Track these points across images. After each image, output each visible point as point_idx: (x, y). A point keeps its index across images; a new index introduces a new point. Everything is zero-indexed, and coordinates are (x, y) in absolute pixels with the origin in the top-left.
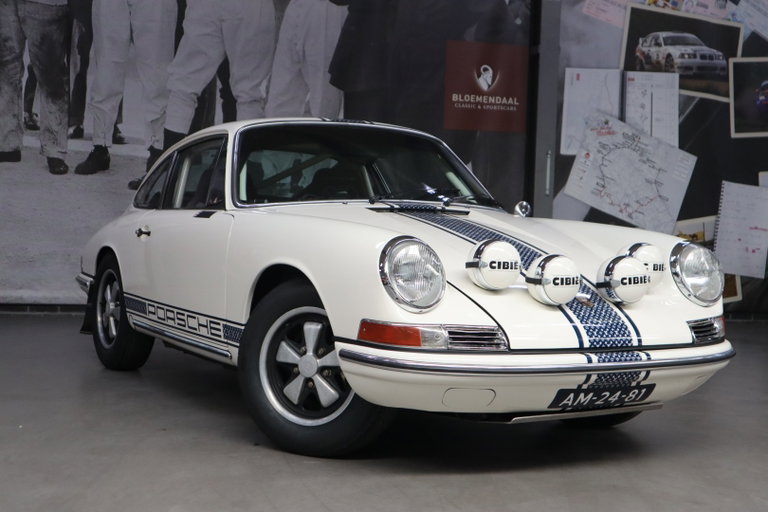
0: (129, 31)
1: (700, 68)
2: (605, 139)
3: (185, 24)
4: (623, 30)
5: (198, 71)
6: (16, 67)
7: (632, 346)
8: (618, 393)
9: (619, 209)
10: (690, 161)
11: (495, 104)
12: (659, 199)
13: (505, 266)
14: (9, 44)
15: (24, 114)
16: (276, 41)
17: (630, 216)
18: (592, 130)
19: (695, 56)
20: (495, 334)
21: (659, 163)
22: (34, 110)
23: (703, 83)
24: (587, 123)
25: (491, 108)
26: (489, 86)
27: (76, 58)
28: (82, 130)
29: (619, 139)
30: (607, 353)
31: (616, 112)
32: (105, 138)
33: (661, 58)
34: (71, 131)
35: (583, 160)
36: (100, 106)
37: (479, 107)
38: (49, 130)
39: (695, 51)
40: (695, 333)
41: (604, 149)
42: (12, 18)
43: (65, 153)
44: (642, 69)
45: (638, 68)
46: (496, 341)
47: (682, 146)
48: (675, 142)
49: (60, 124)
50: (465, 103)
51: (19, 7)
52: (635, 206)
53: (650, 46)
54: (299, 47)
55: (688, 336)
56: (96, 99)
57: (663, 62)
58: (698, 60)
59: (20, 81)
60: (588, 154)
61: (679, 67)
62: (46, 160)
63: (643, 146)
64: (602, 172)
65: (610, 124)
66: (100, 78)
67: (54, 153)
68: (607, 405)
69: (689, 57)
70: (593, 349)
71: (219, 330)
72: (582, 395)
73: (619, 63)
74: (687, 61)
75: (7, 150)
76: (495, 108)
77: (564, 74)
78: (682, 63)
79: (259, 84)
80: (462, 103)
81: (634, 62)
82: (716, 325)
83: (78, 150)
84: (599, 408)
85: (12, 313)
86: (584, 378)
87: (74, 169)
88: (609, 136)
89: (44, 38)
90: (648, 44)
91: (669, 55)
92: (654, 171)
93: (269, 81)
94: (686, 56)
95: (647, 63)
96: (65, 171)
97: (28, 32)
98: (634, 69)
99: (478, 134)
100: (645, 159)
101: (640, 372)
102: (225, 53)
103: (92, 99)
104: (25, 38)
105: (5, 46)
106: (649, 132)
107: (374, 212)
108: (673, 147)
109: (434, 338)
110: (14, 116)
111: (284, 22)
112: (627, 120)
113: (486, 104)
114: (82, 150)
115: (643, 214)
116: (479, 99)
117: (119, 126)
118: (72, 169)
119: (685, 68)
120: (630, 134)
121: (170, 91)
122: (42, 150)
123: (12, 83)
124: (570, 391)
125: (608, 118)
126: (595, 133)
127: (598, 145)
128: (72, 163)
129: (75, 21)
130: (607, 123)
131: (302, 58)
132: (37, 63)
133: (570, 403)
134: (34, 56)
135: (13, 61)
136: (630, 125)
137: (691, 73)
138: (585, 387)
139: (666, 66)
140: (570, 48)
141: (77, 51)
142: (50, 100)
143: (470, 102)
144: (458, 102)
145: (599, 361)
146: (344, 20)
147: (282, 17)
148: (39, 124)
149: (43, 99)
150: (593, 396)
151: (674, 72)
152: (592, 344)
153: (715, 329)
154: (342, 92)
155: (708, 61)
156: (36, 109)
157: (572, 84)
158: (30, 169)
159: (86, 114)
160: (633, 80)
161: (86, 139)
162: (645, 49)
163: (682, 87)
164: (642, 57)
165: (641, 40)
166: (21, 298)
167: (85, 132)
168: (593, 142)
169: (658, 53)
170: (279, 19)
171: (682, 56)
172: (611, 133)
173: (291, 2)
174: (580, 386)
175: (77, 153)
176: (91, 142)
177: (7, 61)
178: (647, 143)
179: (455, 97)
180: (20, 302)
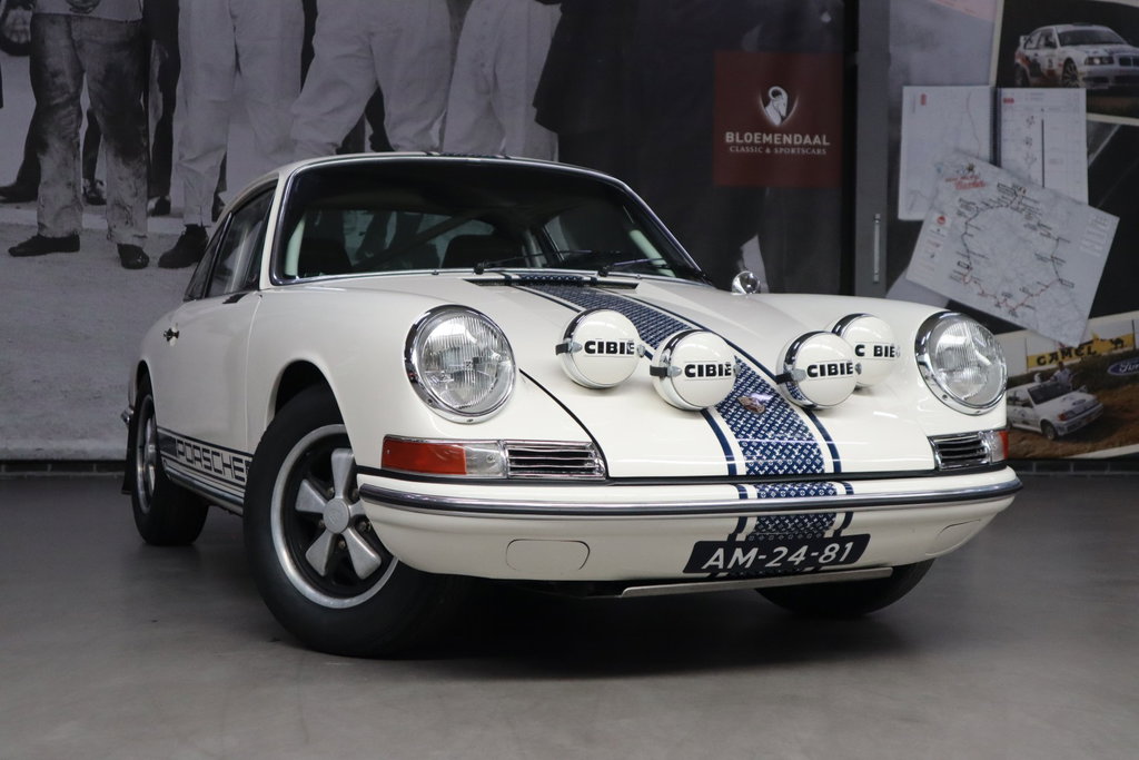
0: (233, 57)
1: (1120, 78)
2: (967, 195)
3: (316, 42)
4: (993, 25)
5: (337, 110)
6: (70, 114)
7: (823, 473)
8: (804, 549)
9: (993, 301)
10: (1110, 223)
11: (793, 146)
12: (1058, 285)
13: (611, 348)
14: (59, 80)
15: (83, 182)
16: (453, 62)
17: (1013, 312)
18: (948, 180)
19: (1110, 60)
20: (586, 455)
21: (1056, 230)
22: (98, 176)
23: (1126, 102)
24: (939, 170)
25: (787, 151)
26: (783, 119)
27: (157, 97)
28: (168, 204)
29: (992, 193)
30: (776, 484)
31: (986, 151)
32: (201, 214)
33: (1055, 67)
34: (152, 204)
35: (934, 228)
36: (193, 166)
37: (768, 151)
38: (119, 204)
39: (1112, 53)
40: (943, 454)
41: (967, 208)
42: (64, 42)
43: (145, 237)
44: (1026, 84)
45: (1019, 82)
46: (586, 466)
47: (1094, 201)
48: (1084, 195)
49: (136, 194)
50: (745, 145)
51: (73, 26)
52: (1021, 297)
53: (1037, 48)
54: (488, 70)
55: (928, 460)
56: (188, 156)
57: (1059, 71)
58: (1116, 66)
59: (77, 134)
60: (942, 218)
61: (1084, 79)
62: (116, 249)
63: (1030, 204)
64: (965, 245)
65: (977, 170)
66: (192, 125)
67: (128, 237)
68: (788, 569)
69: (1102, 63)
70: (753, 477)
71: (241, 470)
72: (738, 552)
73: (988, 77)
74: (1098, 68)
75: (59, 235)
76: (793, 151)
77: (900, 96)
78: (1090, 72)
79: (430, 126)
80: (740, 146)
81: (1012, 73)
82: (986, 444)
83: (162, 232)
84: (773, 573)
85: (71, 474)
86: (734, 523)
87: (156, 261)
88: (975, 190)
89: (110, 70)
90: (1034, 45)
91: (1069, 61)
92: (1051, 242)
93: (444, 121)
94: (1097, 61)
95: (1031, 74)
96: (144, 264)
97: (87, 63)
98: (1012, 85)
99: (768, 191)
100: (1034, 222)
101: (834, 514)
102: (377, 83)
103: (181, 157)
104: (82, 72)
105: (54, 83)
106: (1040, 180)
107: (474, 285)
108: (1080, 203)
109: (485, 461)
110: (69, 184)
111: (463, 33)
112: (1004, 163)
113: (779, 146)
114: (168, 232)
115: (1033, 308)
116: (767, 138)
117: (222, 195)
118: (154, 261)
119: (1095, 79)
120: (1010, 186)
121: (296, 142)
122: (110, 235)
123: (64, 138)
124: (716, 545)
125: (974, 161)
126: (952, 184)
127: (958, 205)
128: (154, 252)
129: (154, 42)
130: (971, 169)
131: (494, 86)
132: (101, 107)
133: (721, 564)
134: (94, 96)
135: (65, 105)
136: (1008, 171)
137: (1105, 87)
138: (741, 537)
139: (1065, 77)
140: (906, 55)
141: (157, 86)
142: (120, 160)
143: (752, 144)
144: (735, 144)
145: (759, 496)
146: (555, 25)
147: (461, 24)
148: (105, 196)
149: (111, 158)
150: (758, 554)
151: (1077, 86)
152: (751, 469)
153: (983, 448)
154: (555, 135)
155: (1132, 68)
156: (101, 173)
157: (914, 110)
158: (94, 261)
159: (172, 181)
160: (1012, 101)
161: (174, 217)
162: (1030, 53)
163: (1090, 109)
164: (1025, 66)
165: (1022, 40)
166: (84, 452)
167: (172, 206)
168: (950, 199)
169: (1052, 58)
170: (457, 28)
171: (1090, 61)
172: (979, 184)
173: (474, 3)
174: (732, 537)
175: (161, 236)
176: (181, 221)
177: (57, 105)
178: (1036, 198)
179: (730, 137)
180: (82, 457)
